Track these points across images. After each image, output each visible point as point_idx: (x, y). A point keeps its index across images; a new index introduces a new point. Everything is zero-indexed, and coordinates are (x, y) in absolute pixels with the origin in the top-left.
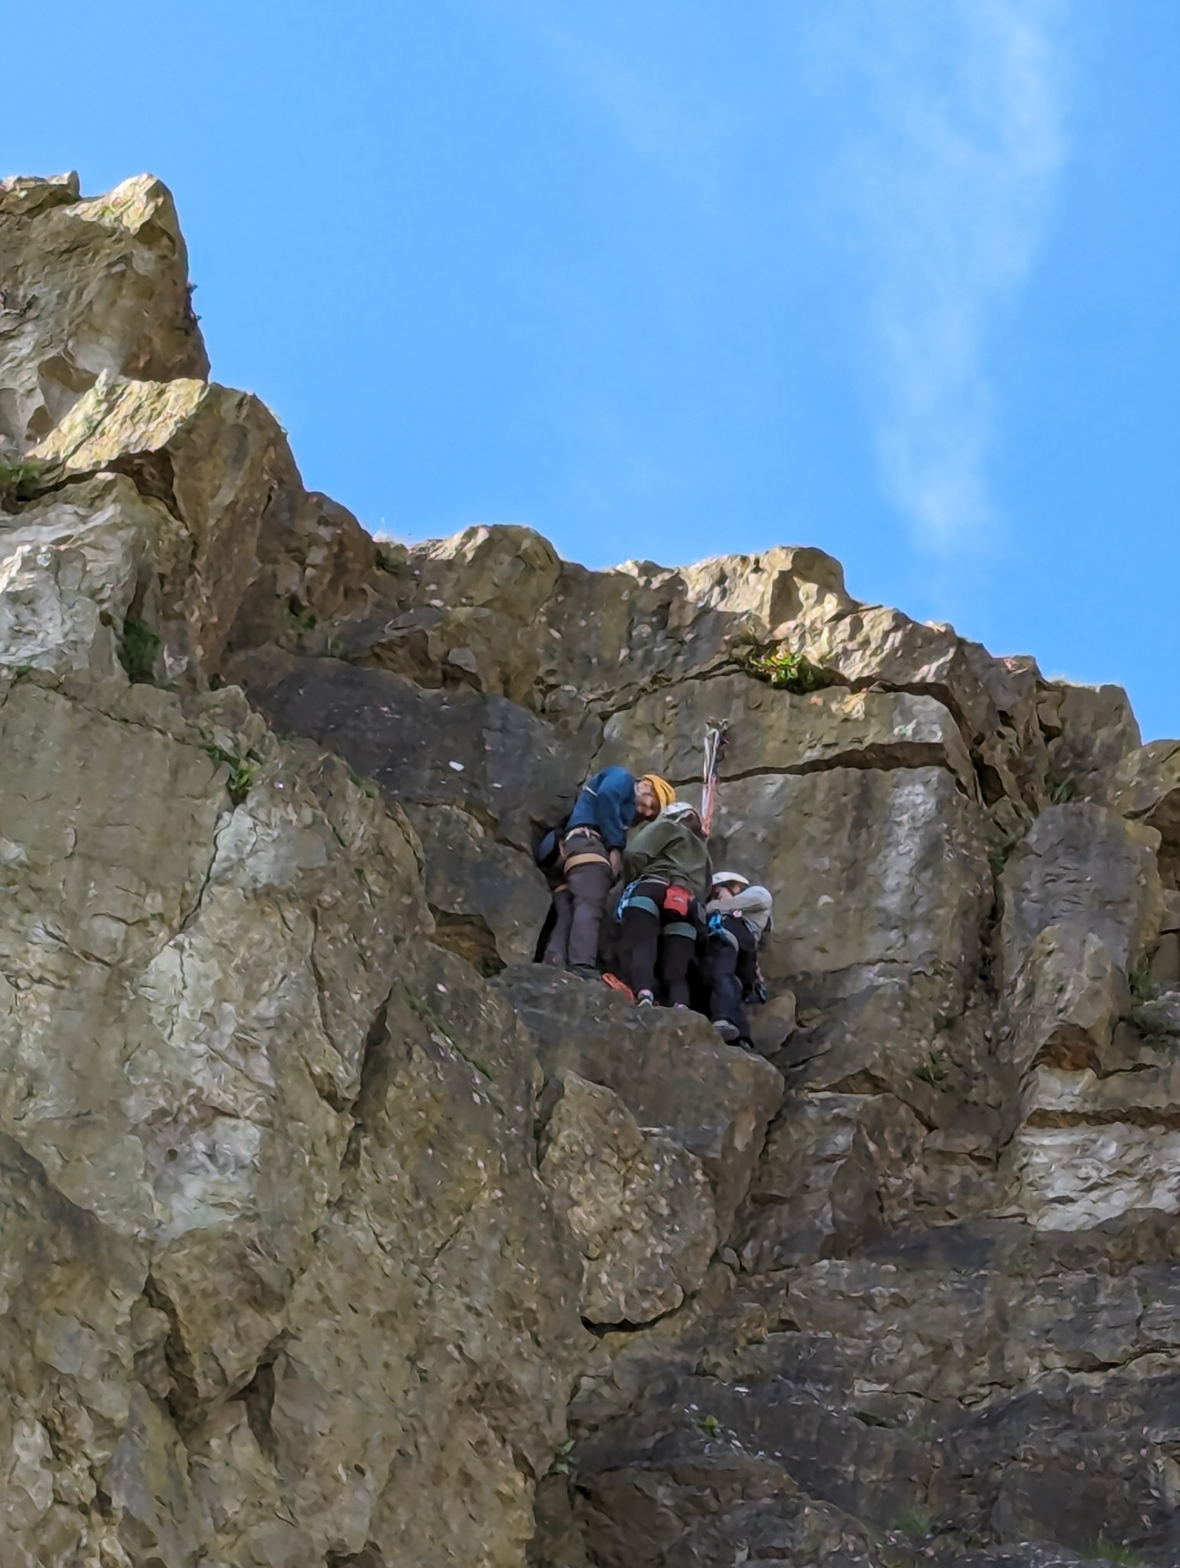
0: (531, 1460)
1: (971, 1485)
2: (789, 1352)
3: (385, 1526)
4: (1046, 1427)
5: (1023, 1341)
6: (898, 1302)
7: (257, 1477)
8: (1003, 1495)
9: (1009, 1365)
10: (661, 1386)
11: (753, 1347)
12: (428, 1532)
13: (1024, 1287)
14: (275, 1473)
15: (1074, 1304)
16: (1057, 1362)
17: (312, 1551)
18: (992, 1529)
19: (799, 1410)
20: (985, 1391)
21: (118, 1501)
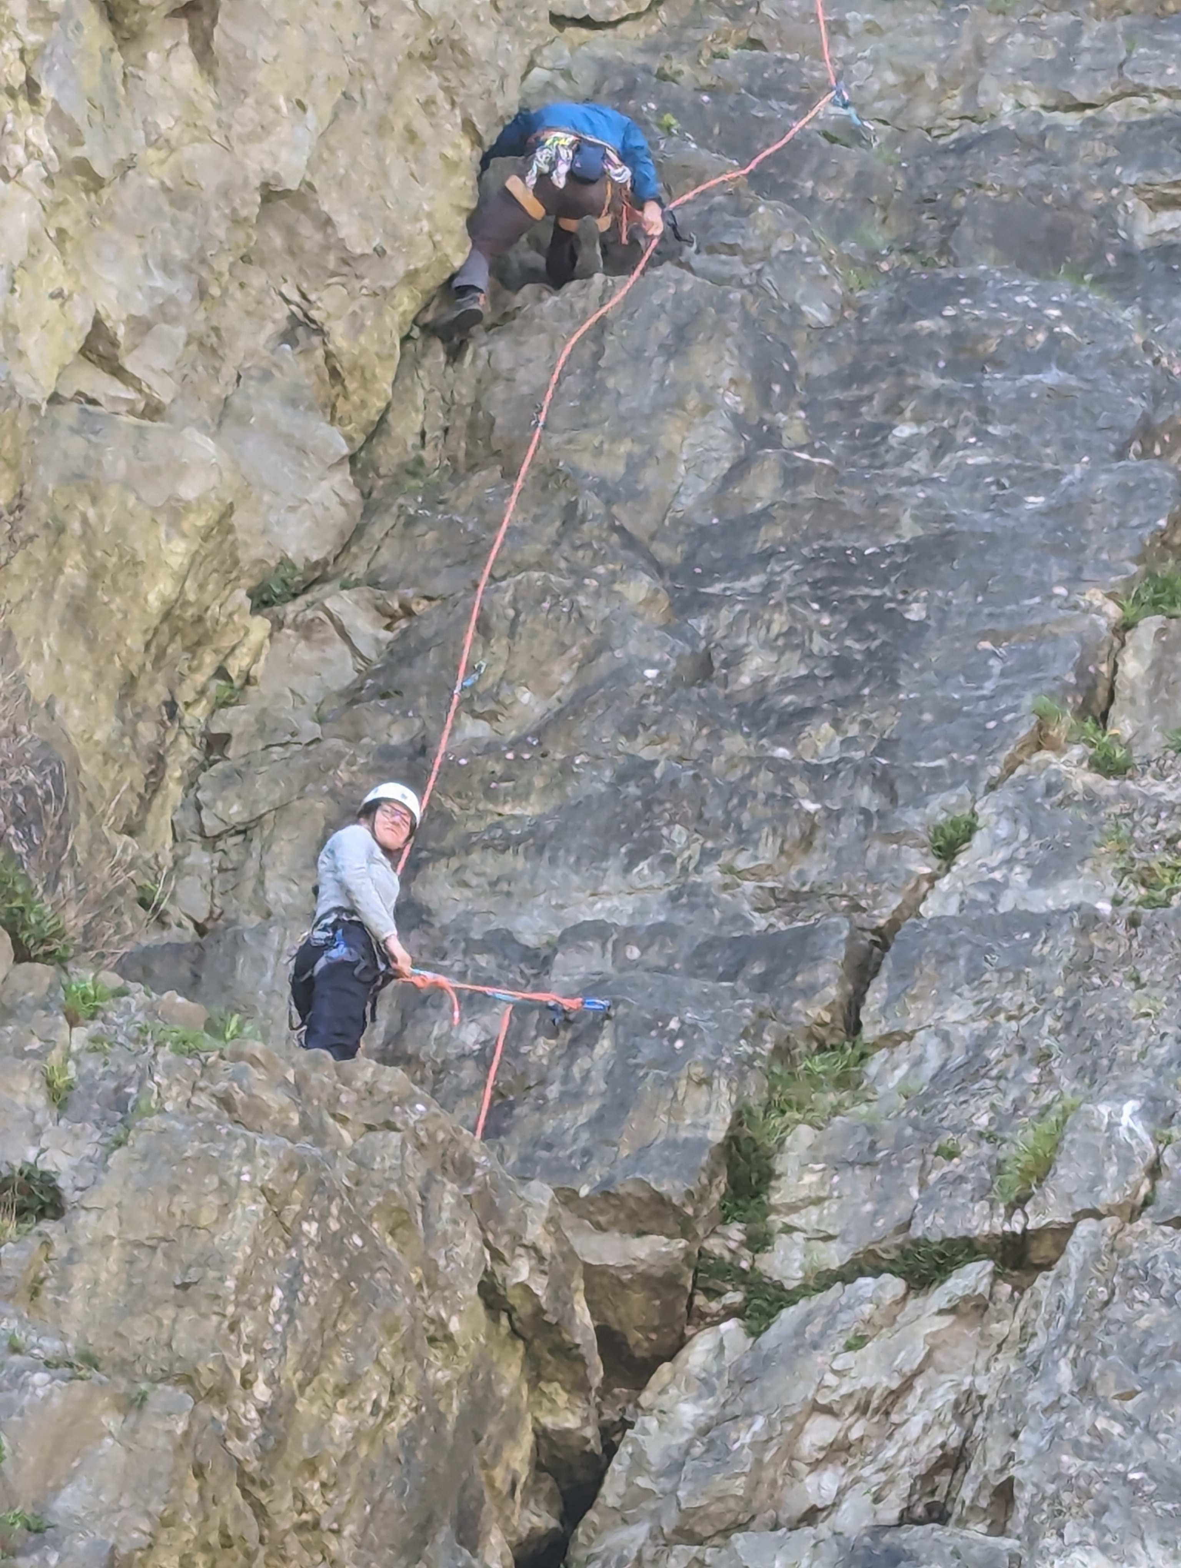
0: (480, 127)
1: (932, 210)
2: (755, 69)
3: (324, 168)
4: (1016, 159)
5: (998, 76)
6: (872, 29)
7: (195, 98)
8: (965, 220)
9: (982, 100)
10: (620, 83)
11: (718, 61)
12: (368, 180)
13: (1004, 24)
14: (213, 96)
15: (1055, 44)
16: (1033, 101)
17: (246, 180)
18: (950, 252)
19: (762, 121)
20: (955, 124)
21: (47, 91)
